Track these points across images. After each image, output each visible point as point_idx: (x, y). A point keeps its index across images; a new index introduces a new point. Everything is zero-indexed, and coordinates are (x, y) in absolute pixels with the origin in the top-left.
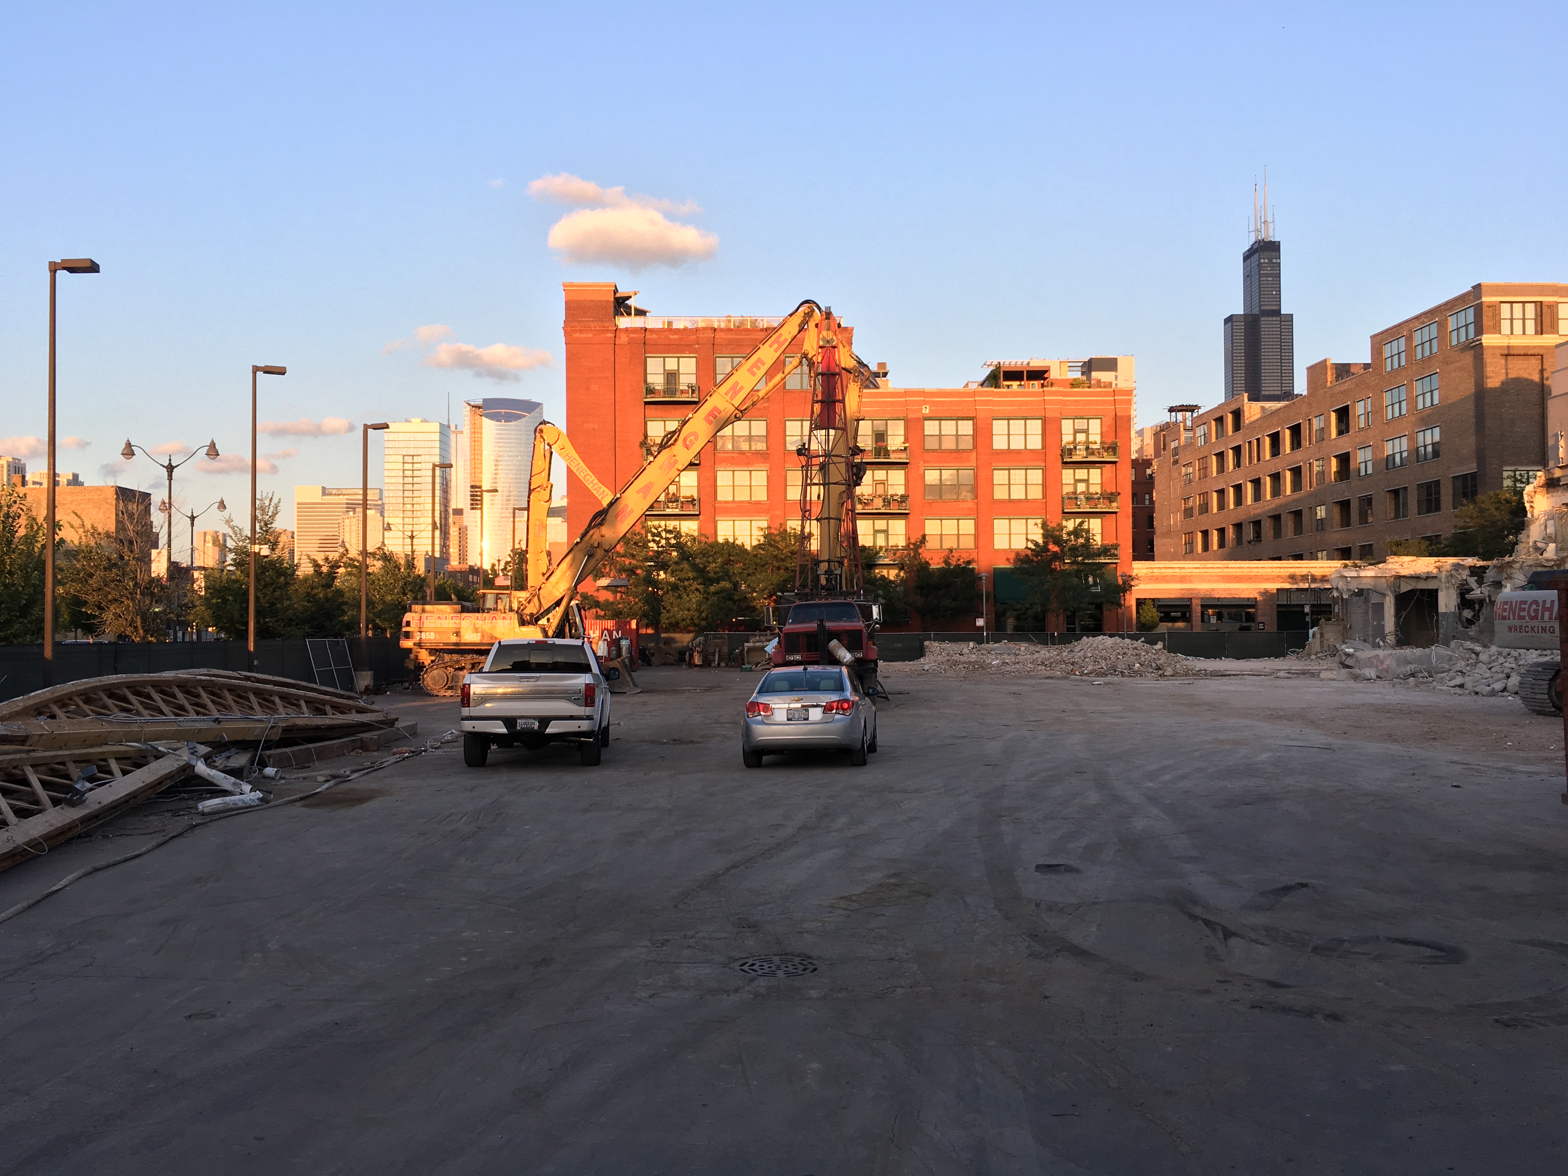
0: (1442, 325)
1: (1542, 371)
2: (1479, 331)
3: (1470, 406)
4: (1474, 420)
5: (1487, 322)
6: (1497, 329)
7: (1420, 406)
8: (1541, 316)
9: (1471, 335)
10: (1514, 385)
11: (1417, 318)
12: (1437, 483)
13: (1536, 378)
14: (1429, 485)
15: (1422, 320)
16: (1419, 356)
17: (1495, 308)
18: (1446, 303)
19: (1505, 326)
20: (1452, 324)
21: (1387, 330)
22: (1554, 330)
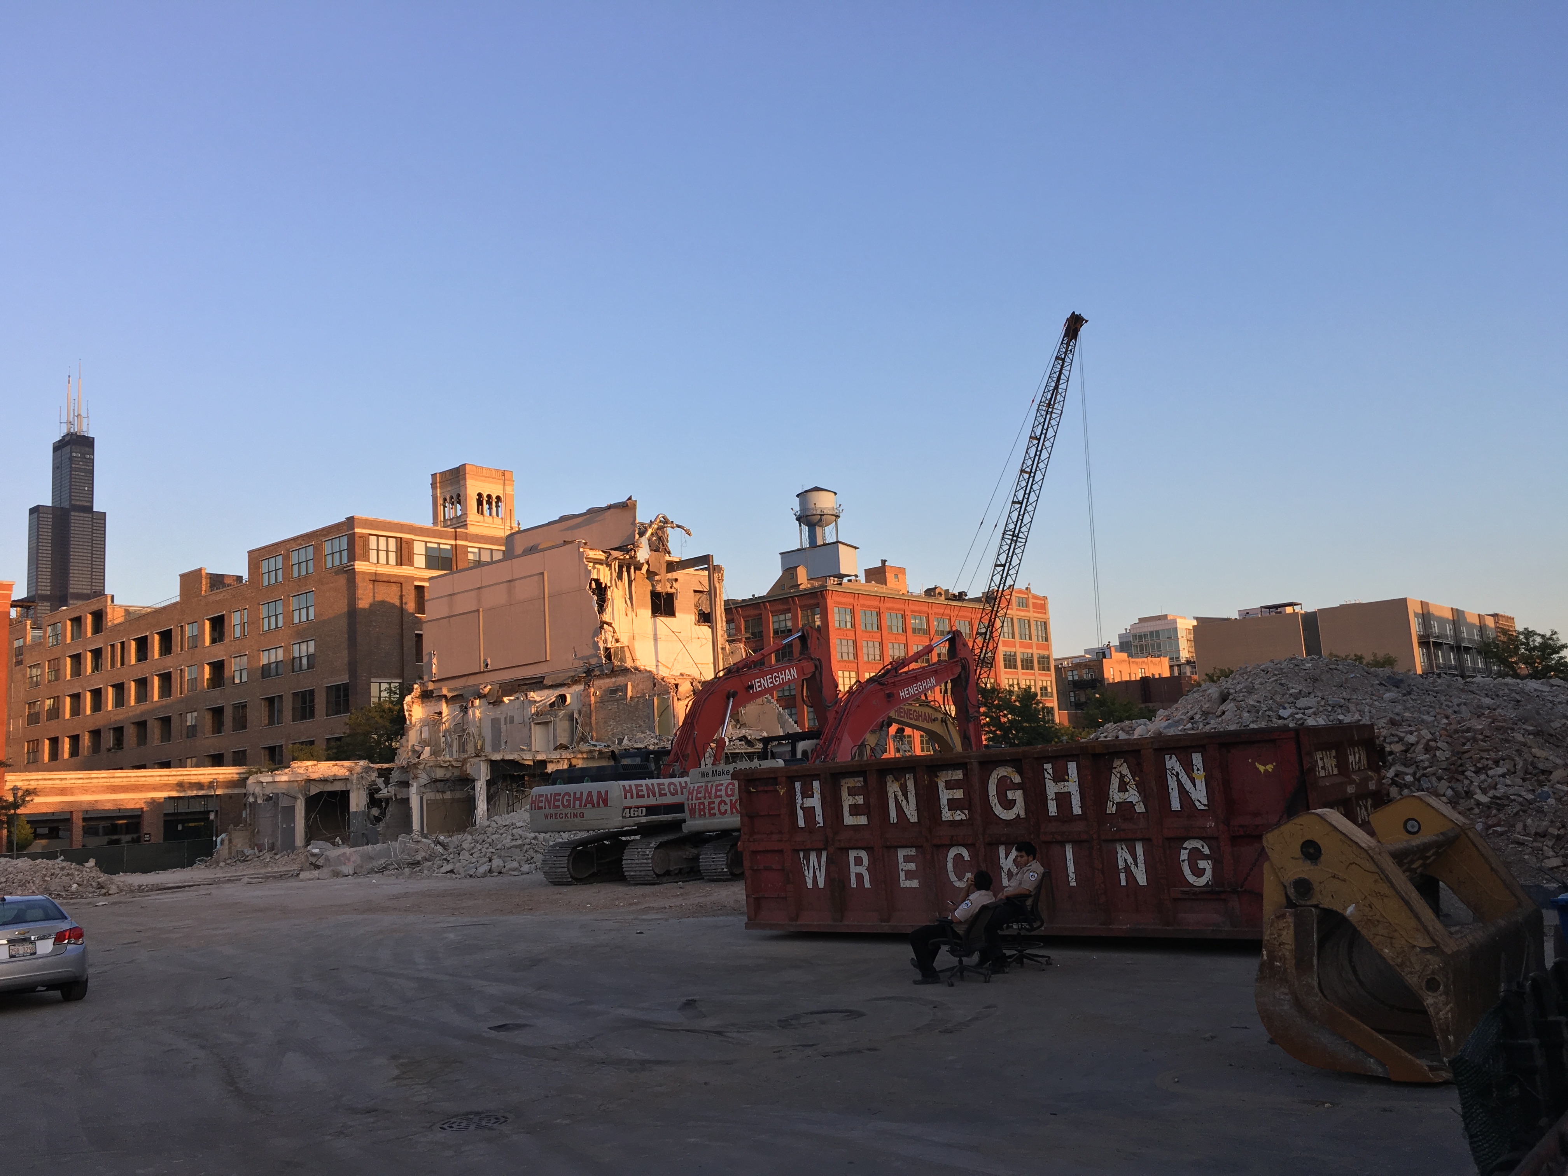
0: (318, 549)
1: (401, 597)
2: (352, 558)
3: (343, 624)
4: (346, 636)
5: (358, 550)
6: (366, 558)
7: (296, 620)
8: (401, 550)
9: (345, 560)
10: (380, 606)
11: (294, 539)
12: (312, 692)
13: (397, 602)
14: (304, 694)
15: (299, 542)
16: (296, 574)
17: (365, 538)
18: (323, 529)
19: (373, 555)
20: (327, 548)
21: (265, 547)
22: (411, 563)
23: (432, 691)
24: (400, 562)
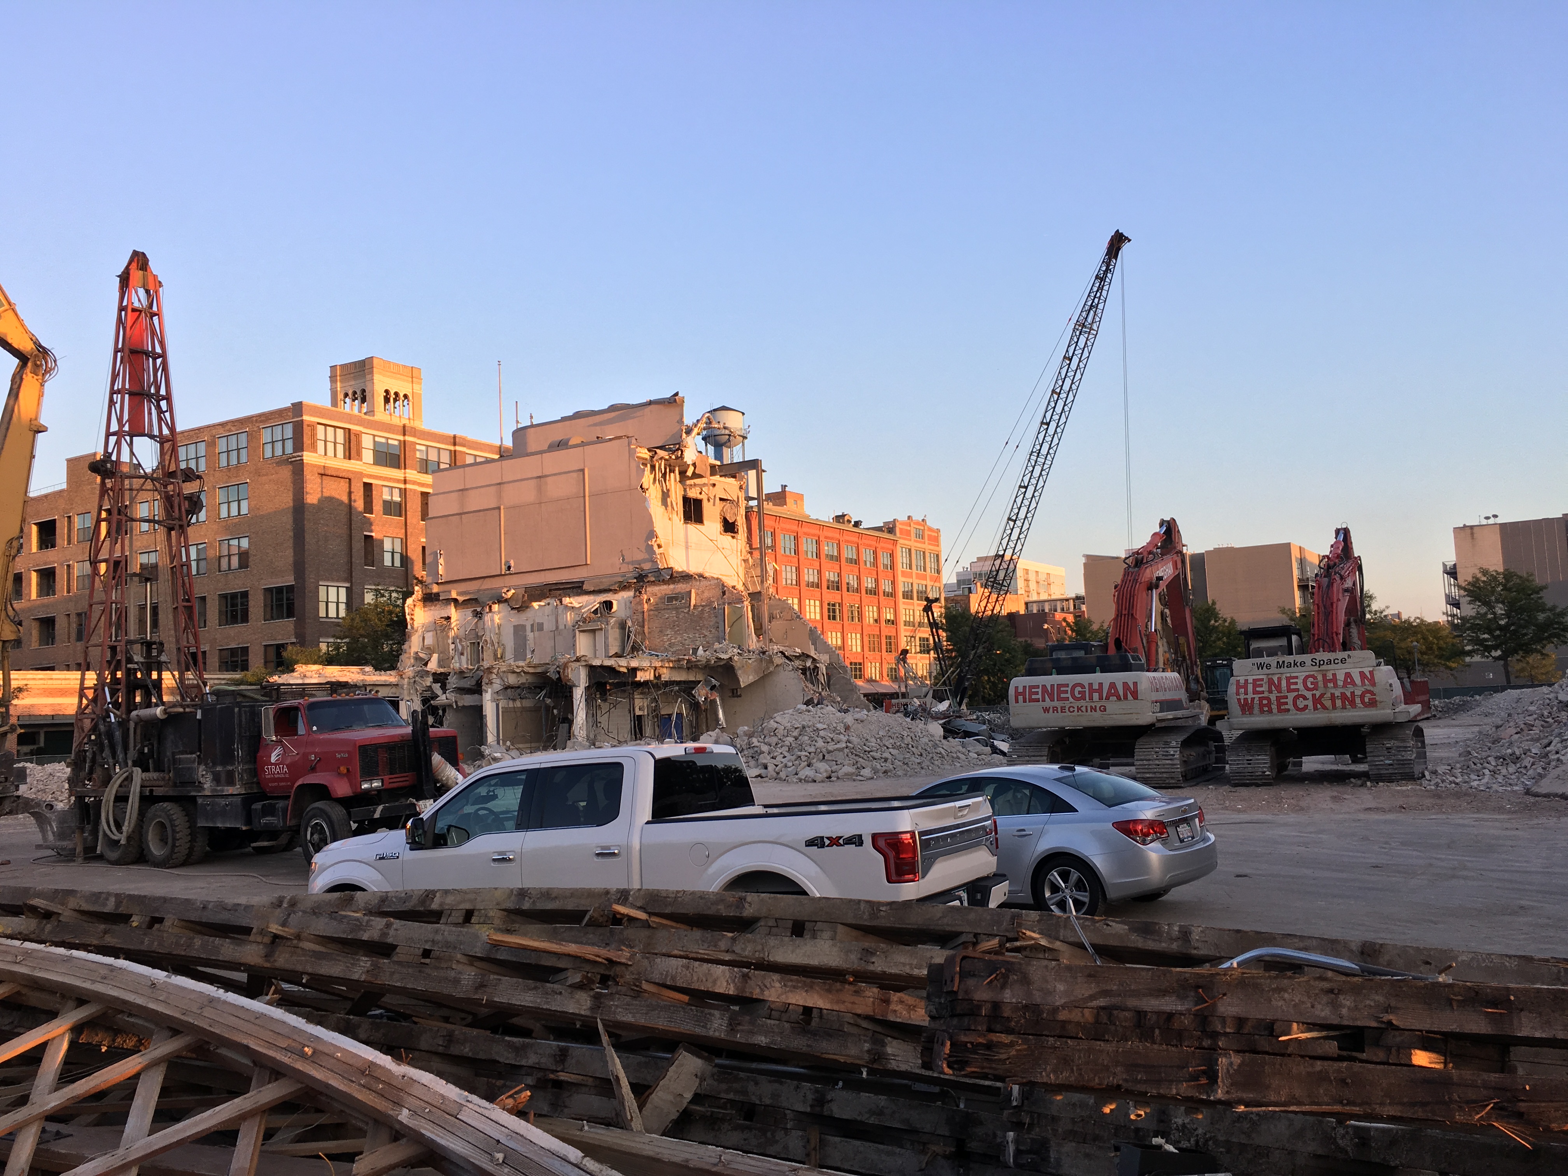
0: (253, 437)
1: (350, 493)
2: (299, 446)
3: (288, 520)
4: (291, 534)
5: (307, 440)
6: (314, 448)
7: (224, 514)
8: (350, 442)
9: (289, 448)
10: (328, 501)
11: (223, 425)
12: (245, 595)
13: (345, 499)
14: (234, 596)
15: (227, 428)
16: (224, 463)
17: (313, 427)
18: (260, 415)
19: (320, 445)
20: (266, 436)
22: (359, 456)
23: (437, 595)
24: (348, 456)
